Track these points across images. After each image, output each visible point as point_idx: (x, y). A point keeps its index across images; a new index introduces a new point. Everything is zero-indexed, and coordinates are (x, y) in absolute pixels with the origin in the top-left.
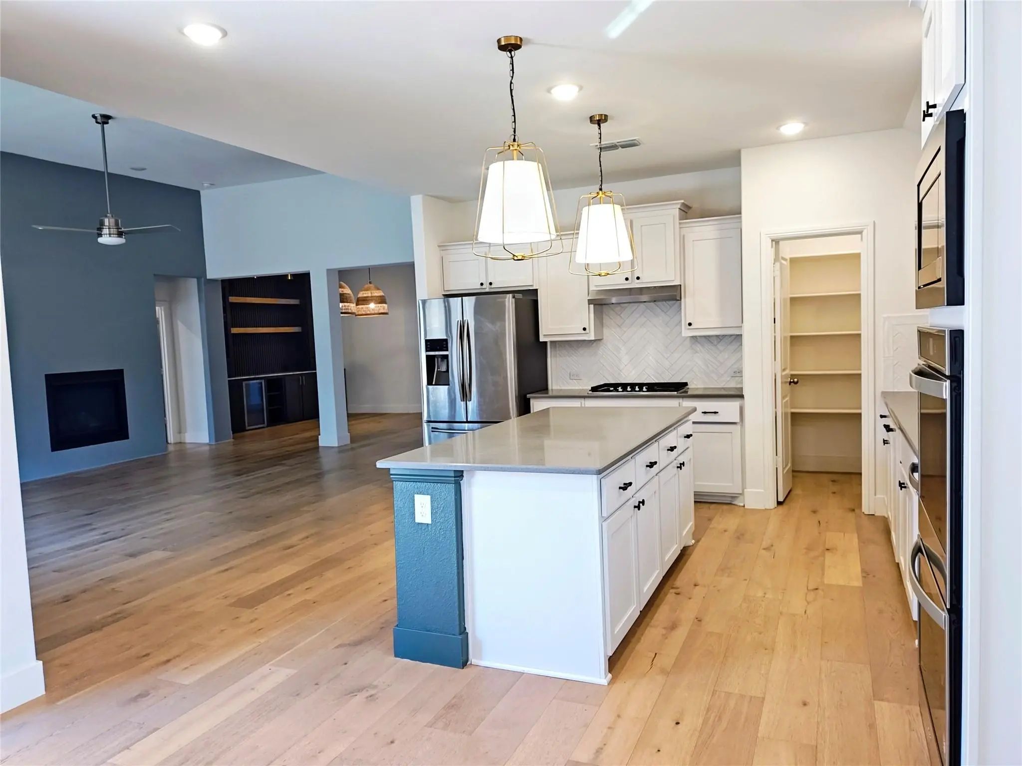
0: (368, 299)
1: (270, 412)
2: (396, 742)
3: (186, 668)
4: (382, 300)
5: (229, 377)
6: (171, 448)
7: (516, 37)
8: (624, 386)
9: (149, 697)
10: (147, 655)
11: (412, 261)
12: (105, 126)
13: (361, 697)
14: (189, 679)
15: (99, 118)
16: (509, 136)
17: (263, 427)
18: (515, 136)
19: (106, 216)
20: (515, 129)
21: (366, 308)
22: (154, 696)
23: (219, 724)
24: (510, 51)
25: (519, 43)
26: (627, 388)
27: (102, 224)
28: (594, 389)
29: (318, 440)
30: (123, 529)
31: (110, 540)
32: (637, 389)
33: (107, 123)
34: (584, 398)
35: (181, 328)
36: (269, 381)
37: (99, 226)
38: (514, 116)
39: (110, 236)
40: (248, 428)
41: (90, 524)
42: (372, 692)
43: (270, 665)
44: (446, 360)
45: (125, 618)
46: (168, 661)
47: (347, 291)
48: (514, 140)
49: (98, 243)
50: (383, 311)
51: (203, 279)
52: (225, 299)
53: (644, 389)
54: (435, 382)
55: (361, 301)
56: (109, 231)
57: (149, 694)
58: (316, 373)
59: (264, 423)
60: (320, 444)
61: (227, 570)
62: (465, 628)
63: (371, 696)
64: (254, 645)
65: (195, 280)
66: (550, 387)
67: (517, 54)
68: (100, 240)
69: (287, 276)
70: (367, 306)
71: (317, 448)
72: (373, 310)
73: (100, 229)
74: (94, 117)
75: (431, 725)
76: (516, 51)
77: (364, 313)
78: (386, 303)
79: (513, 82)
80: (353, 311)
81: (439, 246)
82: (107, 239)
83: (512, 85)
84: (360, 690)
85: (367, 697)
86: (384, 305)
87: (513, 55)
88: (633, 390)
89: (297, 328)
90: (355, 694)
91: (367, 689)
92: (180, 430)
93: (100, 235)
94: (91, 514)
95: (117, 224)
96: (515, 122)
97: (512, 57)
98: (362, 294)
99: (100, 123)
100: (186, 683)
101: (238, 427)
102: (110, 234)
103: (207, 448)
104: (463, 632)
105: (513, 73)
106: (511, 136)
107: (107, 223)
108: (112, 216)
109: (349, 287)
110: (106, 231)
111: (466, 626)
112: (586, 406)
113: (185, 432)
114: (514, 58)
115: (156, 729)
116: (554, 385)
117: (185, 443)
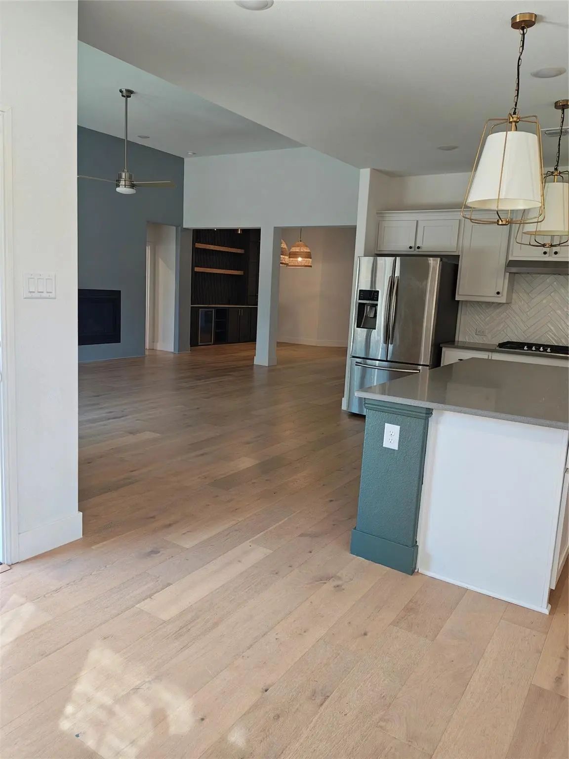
0: (298, 253)
1: (216, 334)
2: (369, 634)
3: (184, 534)
4: (308, 256)
5: (191, 305)
6: (147, 353)
7: (531, 14)
8: (530, 346)
9: (159, 554)
10: (153, 517)
11: (355, 225)
12: (128, 99)
13: (329, 586)
14: (188, 543)
15: (124, 92)
16: (511, 108)
17: (210, 345)
18: (515, 109)
19: (123, 171)
20: (516, 103)
21: (295, 261)
22: (163, 554)
23: (218, 589)
24: (523, 29)
25: (533, 20)
26: (532, 347)
27: (120, 177)
28: (502, 345)
29: (253, 359)
30: (123, 411)
31: (114, 418)
32: (541, 349)
33: (130, 97)
34: (492, 352)
35: (161, 264)
36: (218, 311)
37: (118, 179)
38: (518, 90)
39: (125, 187)
40: (199, 344)
41: (98, 404)
42: (340, 583)
43: (250, 542)
44: (374, 308)
45: (133, 483)
46: (170, 525)
47: (284, 246)
48: (515, 113)
49: (116, 191)
50: (307, 264)
51: (180, 228)
52: (194, 244)
53: (549, 350)
54: (363, 326)
55: (293, 255)
56: (125, 183)
57: (159, 552)
58: (257, 308)
59: (211, 341)
60: (255, 363)
61: (202, 455)
62: (416, 541)
63: (338, 586)
64: (234, 522)
65: (175, 228)
66: (456, 339)
67: (529, 31)
68: (118, 189)
69: (237, 230)
70: (295, 259)
71: (251, 366)
72: (301, 263)
73: (118, 181)
74: (121, 91)
75: (395, 623)
76: (528, 29)
77: (293, 264)
78: (311, 258)
79: (521, 58)
80: (287, 262)
81: (377, 213)
82: (122, 189)
83: (520, 61)
84: (328, 578)
85: (335, 587)
86: (310, 259)
87: (525, 32)
88: (538, 349)
89: (240, 272)
90: (325, 581)
91: (333, 579)
92: (154, 340)
93: (118, 186)
94: (98, 396)
95: (130, 177)
96: (518, 95)
97: (524, 34)
98: (294, 249)
99: (125, 97)
100: (187, 546)
101: (194, 343)
102: (125, 185)
103: (172, 356)
104: (415, 545)
105: (523, 49)
106: (513, 108)
107: (123, 176)
108: (128, 171)
109: (285, 242)
110: (123, 183)
111: (417, 540)
112: (493, 359)
113: (157, 342)
114: (525, 35)
115: (169, 584)
116: (460, 337)
117: (156, 350)
